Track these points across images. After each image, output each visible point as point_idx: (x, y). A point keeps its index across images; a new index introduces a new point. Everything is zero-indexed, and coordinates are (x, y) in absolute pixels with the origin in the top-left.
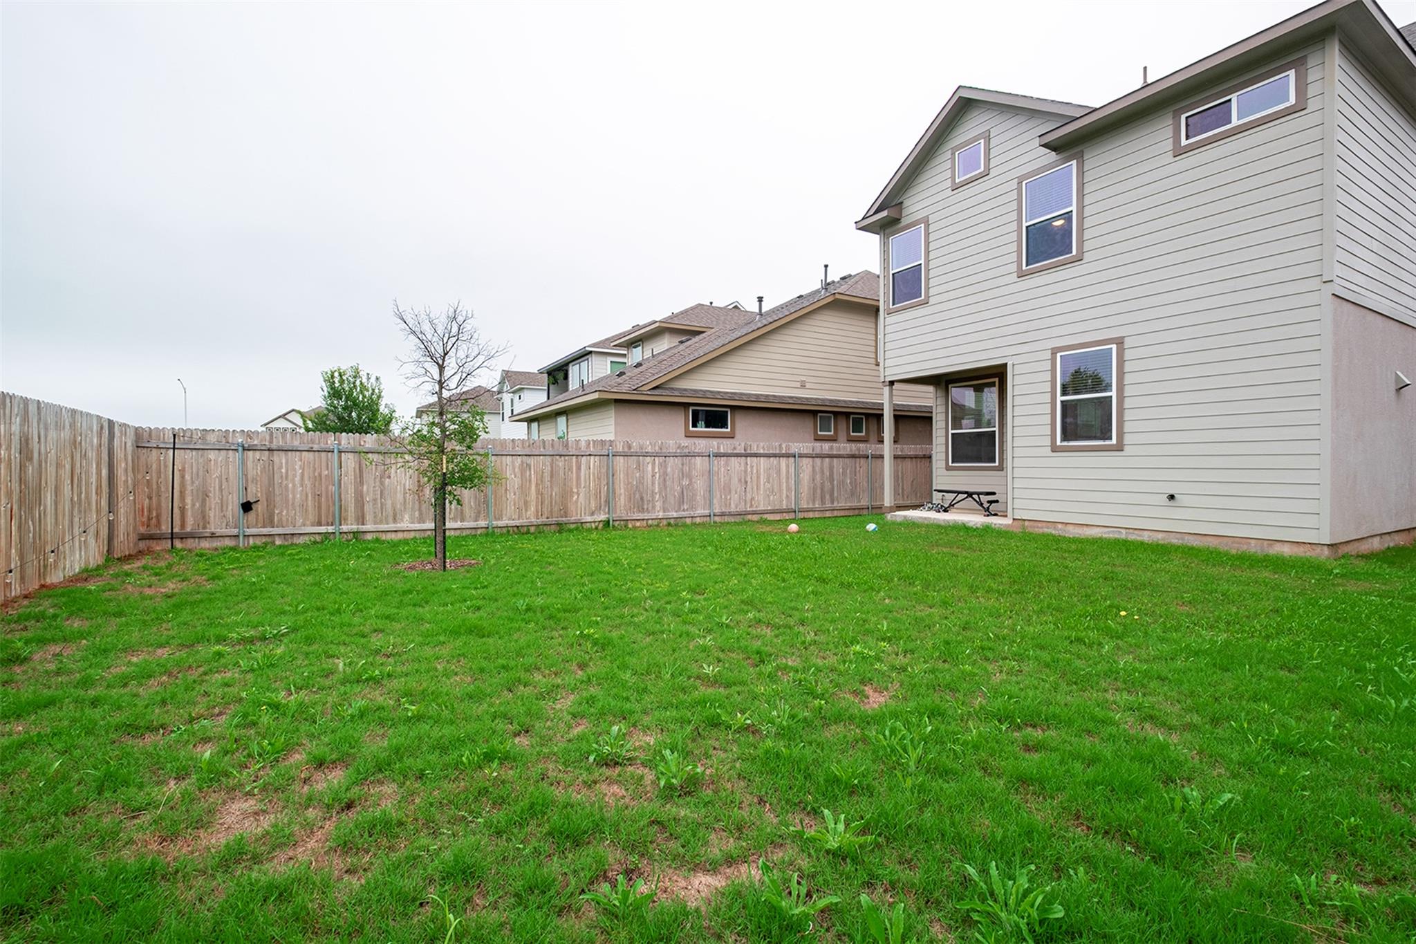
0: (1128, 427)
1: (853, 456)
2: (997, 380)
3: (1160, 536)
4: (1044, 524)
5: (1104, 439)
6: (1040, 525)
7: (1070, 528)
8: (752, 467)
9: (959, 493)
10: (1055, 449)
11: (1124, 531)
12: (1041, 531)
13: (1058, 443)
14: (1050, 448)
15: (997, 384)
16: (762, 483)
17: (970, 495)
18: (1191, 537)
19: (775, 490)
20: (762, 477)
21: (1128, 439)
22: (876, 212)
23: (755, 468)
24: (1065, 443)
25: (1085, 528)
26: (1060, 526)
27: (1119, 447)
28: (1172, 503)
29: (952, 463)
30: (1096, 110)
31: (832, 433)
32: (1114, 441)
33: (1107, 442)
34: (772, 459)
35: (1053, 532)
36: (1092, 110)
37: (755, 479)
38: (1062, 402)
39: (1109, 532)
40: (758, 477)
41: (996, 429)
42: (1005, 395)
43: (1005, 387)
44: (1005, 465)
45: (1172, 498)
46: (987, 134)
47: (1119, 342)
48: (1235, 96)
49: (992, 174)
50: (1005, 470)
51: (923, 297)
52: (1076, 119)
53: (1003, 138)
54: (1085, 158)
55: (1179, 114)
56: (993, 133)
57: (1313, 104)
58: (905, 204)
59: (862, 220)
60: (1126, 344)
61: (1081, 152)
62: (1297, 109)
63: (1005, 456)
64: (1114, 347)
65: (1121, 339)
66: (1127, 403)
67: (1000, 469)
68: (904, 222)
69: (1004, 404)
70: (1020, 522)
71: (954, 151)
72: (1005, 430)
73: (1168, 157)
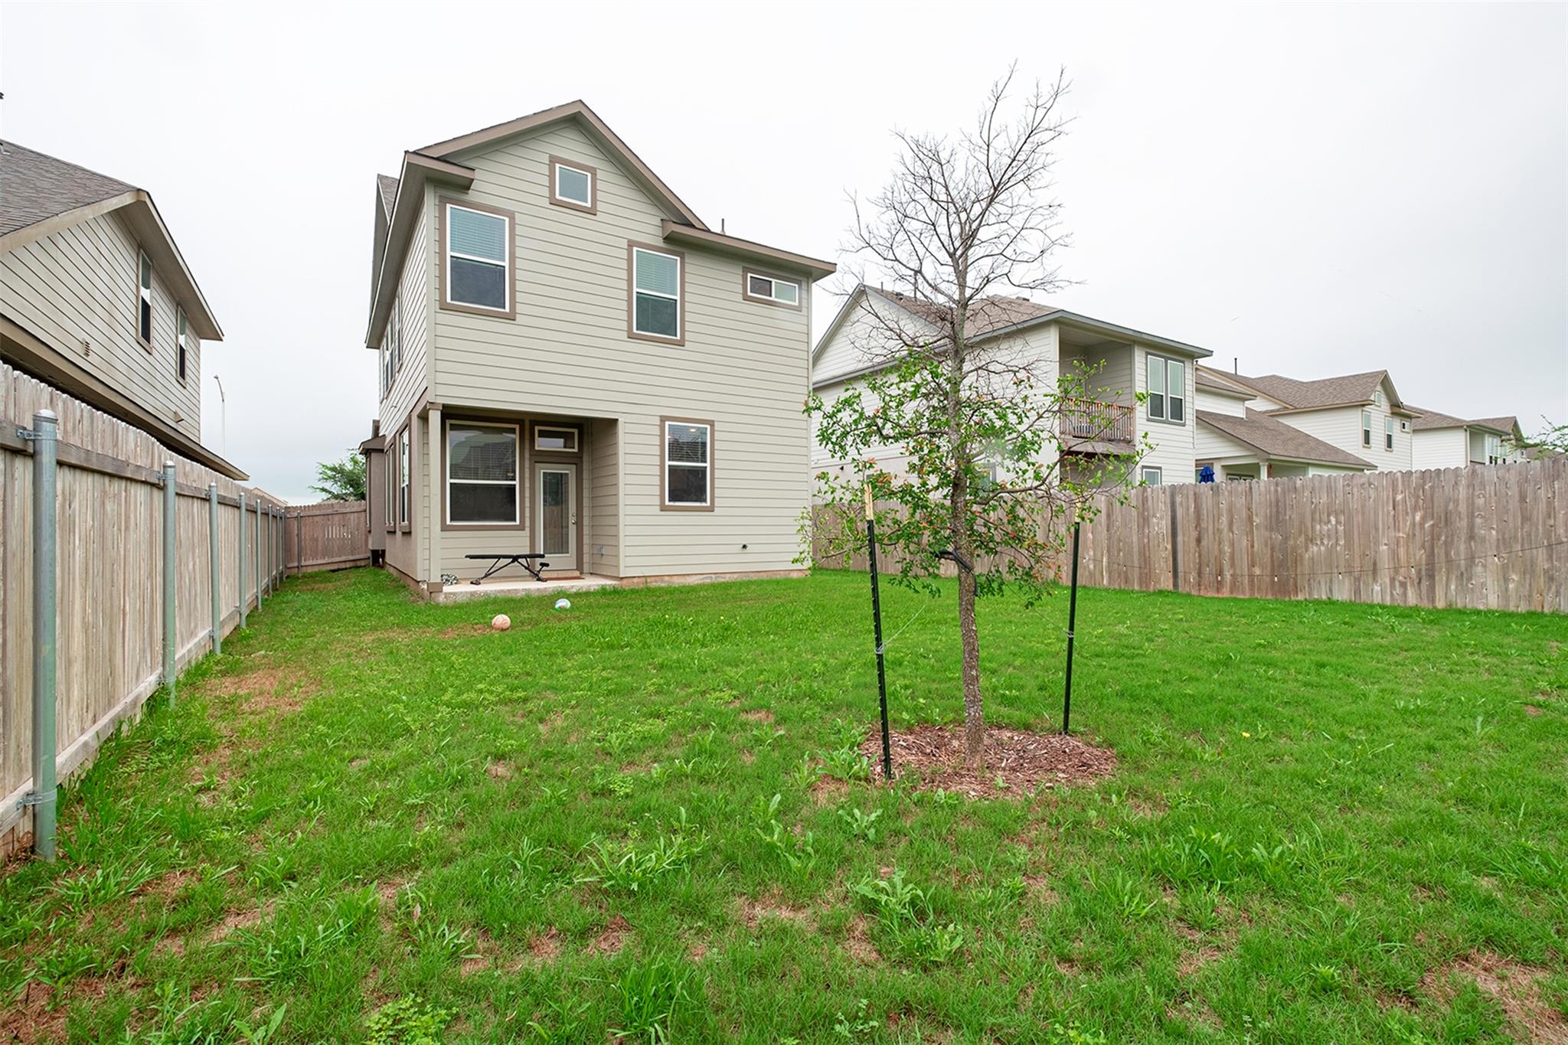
0: (717, 492)
2: (517, 427)
3: (736, 576)
5: (701, 501)
9: (499, 557)
10: (663, 508)
11: (713, 576)
12: (654, 585)
13: (667, 503)
14: (658, 507)
15: (518, 431)
17: (515, 558)
18: (752, 574)
21: (717, 502)
22: (442, 159)
24: (672, 504)
25: (687, 577)
26: (666, 578)
27: (711, 509)
28: (745, 551)
29: (451, 520)
32: (708, 504)
33: (704, 504)
35: (663, 585)
38: (669, 466)
39: (704, 579)
41: (517, 483)
42: (527, 446)
43: (527, 436)
44: (527, 524)
45: (744, 547)
46: (593, 171)
47: (712, 423)
48: (774, 281)
49: (600, 216)
50: (528, 529)
51: (507, 310)
52: (693, 226)
53: (611, 188)
54: (686, 261)
55: (746, 270)
56: (600, 174)
57: (804, 310)
58: (477, 175)
59: (415, 153)
60: (717, 426)
61: (683, 254)
62: (798, 309)
63: (527, 514)
64: (708, 427)
65: (713, 421)
66: (717, 474)
67: (521, 528)
68: (472, 196)
69: (527, 455)
70: (630, 580)
71: (553, 160)
72: (527, 485)
73: (740, 298)
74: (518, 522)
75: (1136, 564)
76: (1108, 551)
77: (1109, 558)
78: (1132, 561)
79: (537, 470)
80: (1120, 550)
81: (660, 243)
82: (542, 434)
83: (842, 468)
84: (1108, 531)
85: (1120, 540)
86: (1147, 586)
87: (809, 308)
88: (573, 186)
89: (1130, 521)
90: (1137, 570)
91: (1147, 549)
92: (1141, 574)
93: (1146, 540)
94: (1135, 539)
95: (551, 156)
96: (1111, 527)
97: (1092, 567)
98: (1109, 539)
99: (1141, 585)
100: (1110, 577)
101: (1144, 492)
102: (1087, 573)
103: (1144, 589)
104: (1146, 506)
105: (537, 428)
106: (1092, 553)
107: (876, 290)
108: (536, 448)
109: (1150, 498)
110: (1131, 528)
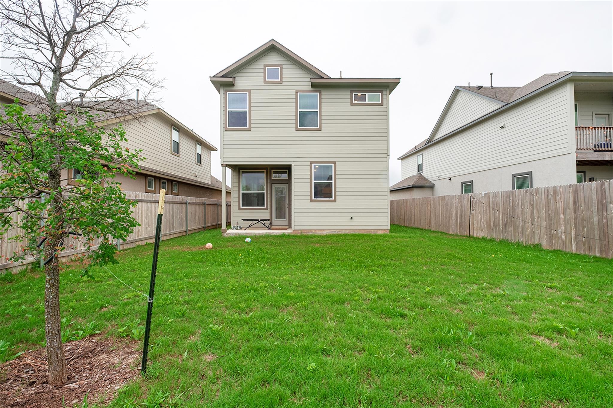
0: (337, 194)
1: (181, 203)
2: (265, 171)
3: (348, 231)
4: (307, 231)
5: (330, 197)
6: (305, 231)
7: (317, 231)
8: (139, 209)
9: (253, 220)
10: (311, 201)
11: (336, 231)
12: (306, 234)
13: (313, 198)
14: (309, 201)
15: (265, 172)
16: (144, 220)
17: (259, 221)
18: (356, 231)
19: (150, 224)
20: (144, 215)
21: (337, 198)
22: (222, 77)
23: (140, 209)
24: (315, 199)
25: (323, 231)
26: (313, 231)
27: (335, 201)
28: (352, 220)
29: (242, 206)
30: (330, 78)
31: (153, 189)
32: (333, 199)
33: (331, 199)
34: (148, 203)
36: (328, 77)
37: (140, 217)
38: (314, 183)
39: (331, 232)
40: (142, 216)
41: (265, 192)
42: (269, 178)
43: (269, 174)
44: (269, 207)
45: (351, 218)
46: (281, 66)
47: (335, 163)
48: (367, 94)
49: (284, 83)
50: (269, 210)
51: (248, 127)
52: (323, 78)
53: (290, 71)
54: (322, 93)
55: (352, 92)
56: (284, 67)
57: (385, 105)
58: (237, 79)
59: (214, 77)
60: (337, 164)
61: (321, 91)
62: (381, 104)
63: (269, 204)
64: (333, 165)
65: (335, 162)
66: (337, 185)
67: (266, 209)
68: (236, 87)
69: (269, 181)
70: (297, 231)
71: (265, 66)
72: (269, 192)
73: (349, 105)
74: (265, 207)
75: (597, 237)
76: (575, 227)
77: (576, 232)
78: (594, 235)
79: (273, 187)
80: (584, 227)
81: (310, 88)
82: (274, 173)
83: (450, 179)
84: (575, 213)
85: (583, 220)
86: (607, 253)
87: (388, 103)
88: (273, 75)
89: (592, 206)
90: (598, 242)
91: (605, 227)
92: (601, 245)
93: (604, 221)
94: (596, 219)
95: (264, 64)
96: (577, 211)
97: (563, 237)
98: (576, 218)
99: (601, 252)
100: (577, 245)
101: (602, 186)
102: (560, 241)
103: (604, 256)
104: (604, 196)
105: (272, 171)
106: (563, 228)
107: (465, 88)
108: (272, 178)
109: (607, 190)
110: (592, 211)
